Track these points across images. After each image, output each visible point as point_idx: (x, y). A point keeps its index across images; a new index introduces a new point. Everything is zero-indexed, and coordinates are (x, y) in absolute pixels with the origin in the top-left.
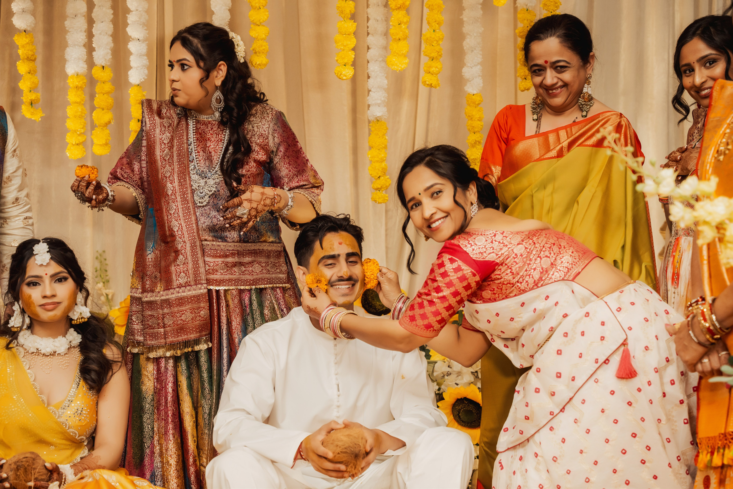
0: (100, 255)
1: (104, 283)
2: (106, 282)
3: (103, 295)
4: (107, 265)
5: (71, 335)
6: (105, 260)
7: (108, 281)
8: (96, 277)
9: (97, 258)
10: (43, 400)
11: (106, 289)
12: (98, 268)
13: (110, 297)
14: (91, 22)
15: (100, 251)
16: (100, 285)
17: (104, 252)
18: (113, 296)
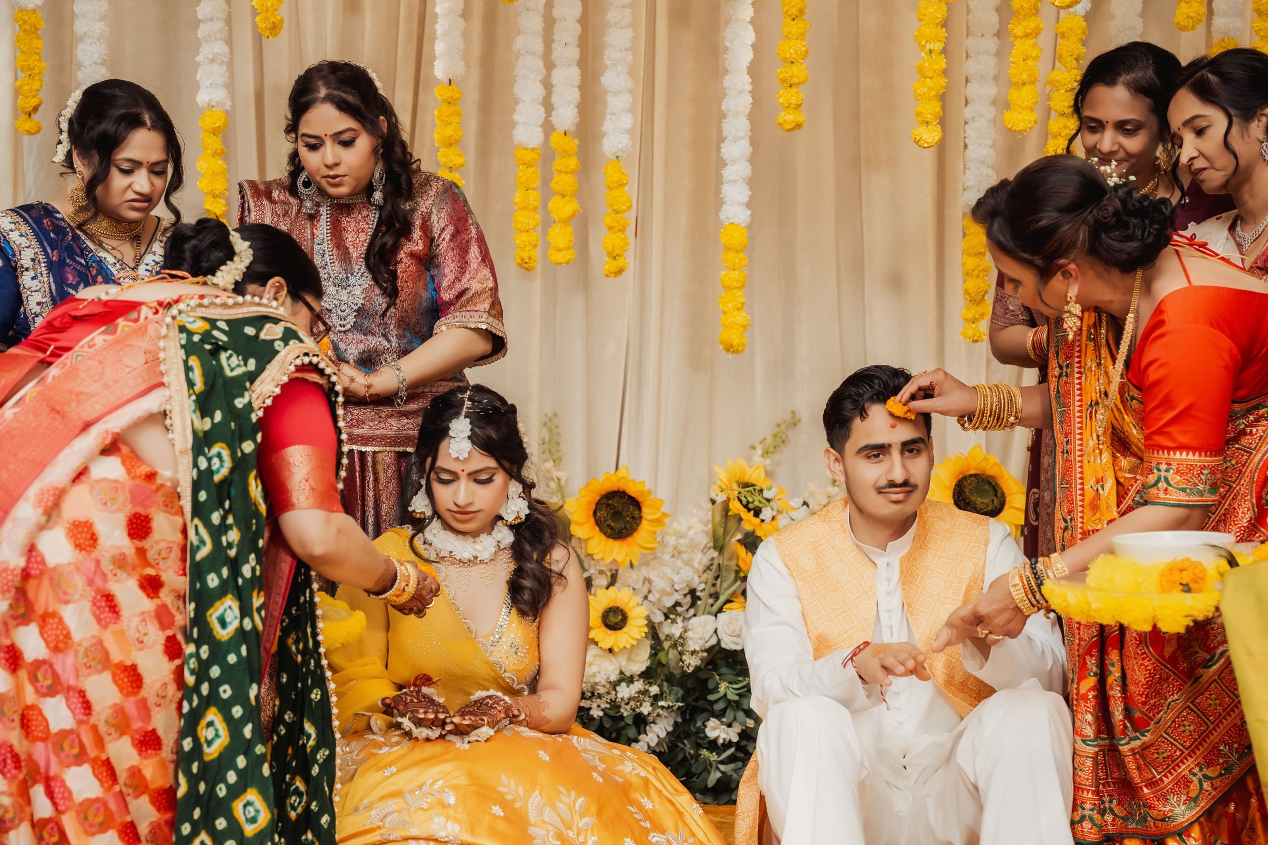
0: (550, 420)
1: (554, 461)
2: (557, 461)
3: (553, 479)
4: (559, 434)
5: (500, 531)
6: (557, 427)
7: (560, 459)
8: (544, 452)
9: (545, 424)
10: (469, 628)
11: (557, 471)
12: (547, 439)
13: (563, 482)
14: (550, 65)
15: (550, 414)
16: (549, 465)
17: (555, 415)
18: (567, 481)
